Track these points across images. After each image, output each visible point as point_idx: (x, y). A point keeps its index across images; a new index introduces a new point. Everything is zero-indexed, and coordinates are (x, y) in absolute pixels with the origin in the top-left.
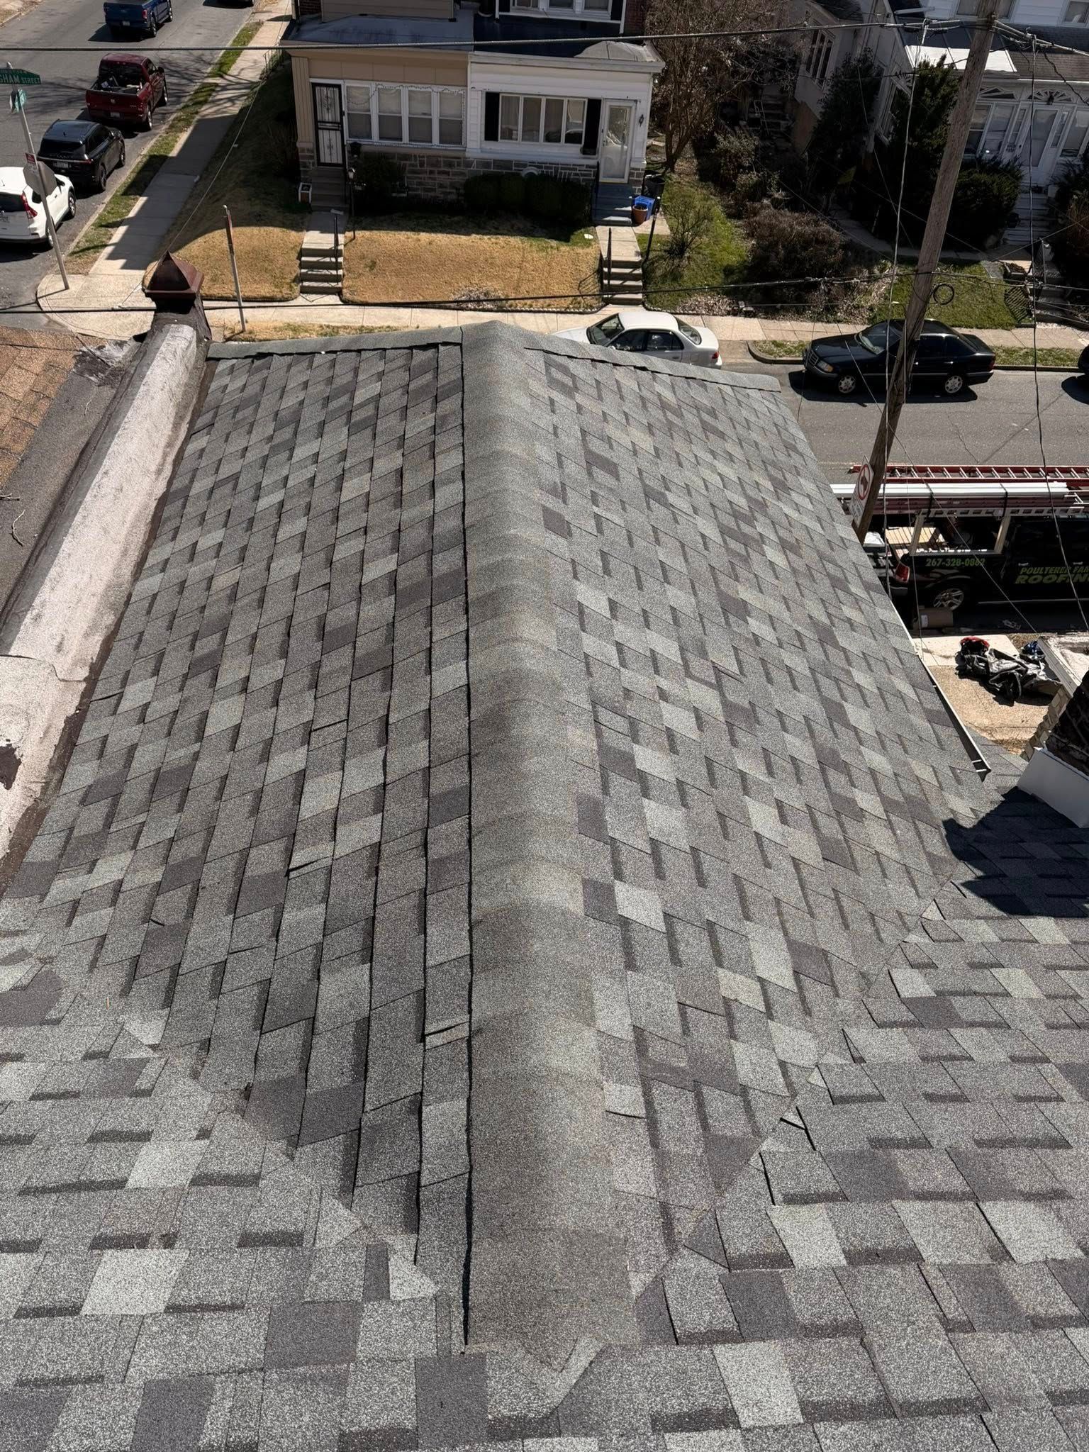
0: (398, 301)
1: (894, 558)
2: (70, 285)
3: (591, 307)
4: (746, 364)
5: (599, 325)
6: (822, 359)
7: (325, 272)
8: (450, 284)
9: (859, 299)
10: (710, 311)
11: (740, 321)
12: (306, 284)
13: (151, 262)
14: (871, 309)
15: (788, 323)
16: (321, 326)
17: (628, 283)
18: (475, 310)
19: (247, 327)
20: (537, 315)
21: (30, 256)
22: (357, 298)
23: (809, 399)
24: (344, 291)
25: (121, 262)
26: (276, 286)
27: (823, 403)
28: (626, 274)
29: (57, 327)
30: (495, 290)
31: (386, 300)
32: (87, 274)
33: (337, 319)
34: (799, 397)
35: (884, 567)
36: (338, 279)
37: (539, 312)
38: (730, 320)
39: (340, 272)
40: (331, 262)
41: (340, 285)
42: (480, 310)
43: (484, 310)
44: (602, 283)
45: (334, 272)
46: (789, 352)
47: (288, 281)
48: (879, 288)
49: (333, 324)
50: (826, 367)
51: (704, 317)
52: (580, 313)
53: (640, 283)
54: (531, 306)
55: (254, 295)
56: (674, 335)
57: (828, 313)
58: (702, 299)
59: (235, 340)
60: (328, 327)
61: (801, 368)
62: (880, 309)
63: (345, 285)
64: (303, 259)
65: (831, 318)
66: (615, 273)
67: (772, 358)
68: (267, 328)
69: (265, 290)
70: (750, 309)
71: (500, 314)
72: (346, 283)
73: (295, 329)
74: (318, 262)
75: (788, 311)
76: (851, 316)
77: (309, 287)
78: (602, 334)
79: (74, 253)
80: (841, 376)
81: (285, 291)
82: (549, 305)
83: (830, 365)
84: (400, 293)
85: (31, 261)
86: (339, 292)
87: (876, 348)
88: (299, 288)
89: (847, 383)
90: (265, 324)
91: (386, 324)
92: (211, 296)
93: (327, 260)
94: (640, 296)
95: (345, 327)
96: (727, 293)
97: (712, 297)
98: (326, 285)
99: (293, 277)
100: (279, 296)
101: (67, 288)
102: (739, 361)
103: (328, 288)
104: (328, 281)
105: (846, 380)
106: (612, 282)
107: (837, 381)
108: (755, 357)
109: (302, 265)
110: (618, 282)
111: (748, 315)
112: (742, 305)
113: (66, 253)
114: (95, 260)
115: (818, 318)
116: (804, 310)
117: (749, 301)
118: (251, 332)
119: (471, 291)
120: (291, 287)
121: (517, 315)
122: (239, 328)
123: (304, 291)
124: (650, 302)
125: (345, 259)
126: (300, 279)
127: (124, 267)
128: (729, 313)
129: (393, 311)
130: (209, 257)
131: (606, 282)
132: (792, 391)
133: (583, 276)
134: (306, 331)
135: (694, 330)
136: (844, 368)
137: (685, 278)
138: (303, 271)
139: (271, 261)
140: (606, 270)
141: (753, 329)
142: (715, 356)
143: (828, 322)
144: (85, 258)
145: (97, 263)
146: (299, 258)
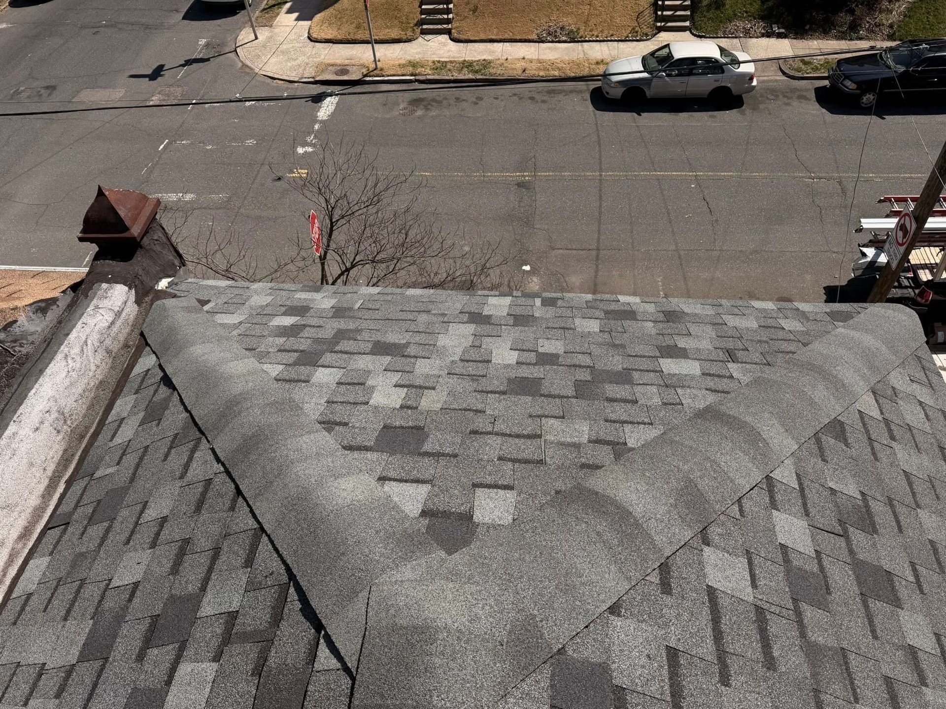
0: (493, 37)
1: (916, 278)
2: (259, 37)
3: (647, 35)
4: (776, 81)
5: (653, 54)
6: (847, 77)
7: (439, 16)
8: (534, 21)
9: (882, 18)
10: (747, 34)
11: (773, 41)
12: (425, 27)
13: (316, 14)
14: (891, 26)
15: (815, 42)
16: (434, 62)
17: (678, 13)
18: (552, 42)
19: (379, 65)
20: (602, 44)
21: (235, 14)
22: (462, 37)
23: (832, 111)
24: (453, 31)
25: (296, 15)
26: (403, 30)
27: (845, 117)
28: (677, 5)
29: (247, 70)
30: (570, 25)
31: (483, 37)
32: (271, 26)
33: (447, 55)
34: (824, 110)
35: (906, 287)
36: (448, 21)
37: (604, 41)
38: (765, 41)
39: (451, 16)
40: (444, 9)
41: (450, 26)
42: (556, 42)
43: (559, 42)
44: (656, 14)
45: (445, 16)
46: (816, 69)
47: (412, 25)
48: (900, 7)
49: (443, 60)
50: (850, 85)
51: (742, 39)
52: (637, 41)
53: (688, 13)
54: (597, 36)
55: (386, 38)
56: (717, 61)
57: (852, 31)
58: (740, 24)
59: (370, 76)
60: (439, 62)
61: (826, 83)
62: (899, 26)
63: (454, 26)
64: (423, 7)
65: (854, 35)
66: (668, 5)
67: (799, 75)
68: (393, 66)
69: (394, 34)
70: (782, 30)
71: (572, 44)
72: (455, 25)
73: (413, 64)
74: (434, 9)
75: (815, 31)
76: (872, 33)
77: (426, 29)
78: (654, 60)
79: (264, 9)
80: (864, 93)
81: (409, 33)
82: (612, 35)
83: (855, 83)
84: (495, 31)
85: (235, 17)
86: (448, 32)
87: (898, 66)
88: (419, 31)
89: (868, 98)
90: (392, 62)
91: (483, 58)
92: (355, 40)
93: (441, 6)
94: (687, 24)
95: (451, 62)
96: (763, 18)
97: (750, 21)
98: (439, 27)
99: (415, 22)
100: (404, 38)
101: (256, 38)
102: (772, 78)
103: (441, 29)
104: (441, 24)
105: (868, 96)
106: (665, 13)
107: (859, 97)
108: (784, 73)
109: (423, 12)
110: (669, 13)
111: (780, 36)
112: (775, 29)
113: (259, 10)
114: (278, 14)
115: (841, 37)
116: (830, 29)
117: (781, 24)
118: (382, 69)
119: (550, 27)
120: (414, 30)
121: (585, 44)
122: (373, 66)
123: (424, 32)
124: (697, 29)
125: (454, 6)
126: (422, 22)
127: (298, 19)
128: (763, 35)
129: (489, 46)
130: (355, 9)
131: (659, 13)
132: (818, 106)
133: (641, 9)
134: (422, 67)
135: (733, 55)
136: (866, 86)
137: (727, 7)
138: (423, 16)
139: (399, 10)
140: (660, 3)
141: (784, 47)
142: (751, 79)
143: (851, 39)
144: (271, 13)
145: (279, 17)
146: (420, 6)
